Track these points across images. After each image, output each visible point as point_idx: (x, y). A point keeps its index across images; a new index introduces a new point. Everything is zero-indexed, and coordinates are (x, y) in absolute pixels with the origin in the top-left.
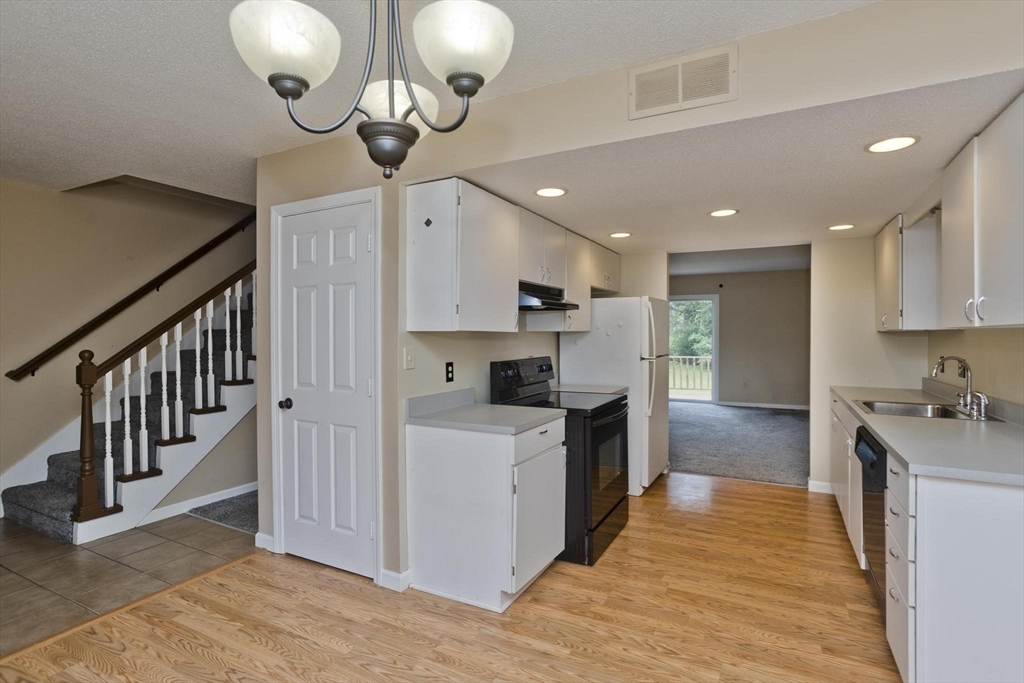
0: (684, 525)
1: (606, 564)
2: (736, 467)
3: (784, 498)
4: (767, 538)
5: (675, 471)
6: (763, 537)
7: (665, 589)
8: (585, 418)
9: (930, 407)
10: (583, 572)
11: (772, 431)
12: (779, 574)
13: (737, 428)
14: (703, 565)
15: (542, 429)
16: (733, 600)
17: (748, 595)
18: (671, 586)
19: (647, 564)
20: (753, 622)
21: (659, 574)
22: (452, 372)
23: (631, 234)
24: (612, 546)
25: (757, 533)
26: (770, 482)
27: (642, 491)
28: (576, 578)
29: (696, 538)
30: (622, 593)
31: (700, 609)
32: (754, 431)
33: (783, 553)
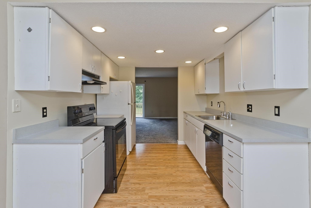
0: (146, 164)
1: (122, 190)
2: (156, 139)
3: (173, 148)
4: (173, 164)
5: (138, 143)
6: (172, 164)
7: (147, 197)
8: (113, 129)
9: (214, 116)
10: (113, 197)
11: (162, 126)
12: (181, 178)
13: (152, 126)
14: (157, 181)
15: (95, 137)
16: (172, 194)
17: (176, 190)
18: (150, 194)
19: (138, 186)
20: (181, 203)
21: (143, 190)
22: (46, 112)
23: (125, 57)
24: (123, 180)
25: (170, 163)
26: (167, 143)
27: (129, 153)
28: (111, 201)
29: (152, 169)
30: (132, 204)
31: (162, 203)
32: (157, 126)
33: (180, 169)
